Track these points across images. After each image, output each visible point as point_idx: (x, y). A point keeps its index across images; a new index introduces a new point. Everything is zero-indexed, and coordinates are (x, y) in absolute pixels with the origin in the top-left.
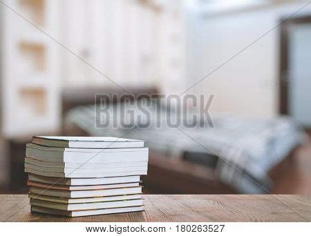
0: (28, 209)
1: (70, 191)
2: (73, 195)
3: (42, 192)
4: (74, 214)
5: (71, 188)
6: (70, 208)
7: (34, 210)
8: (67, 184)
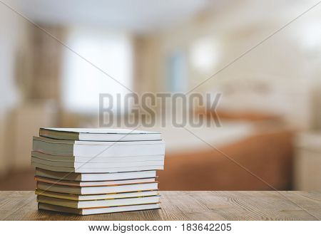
0: (34, 206)
1: (80, 187)
2: (83, 191)
3: (48, 188)
4: (84, 212)
5: (81, 184)
6: (80, 205)
7: (41, 207)
8: (77, 179)
